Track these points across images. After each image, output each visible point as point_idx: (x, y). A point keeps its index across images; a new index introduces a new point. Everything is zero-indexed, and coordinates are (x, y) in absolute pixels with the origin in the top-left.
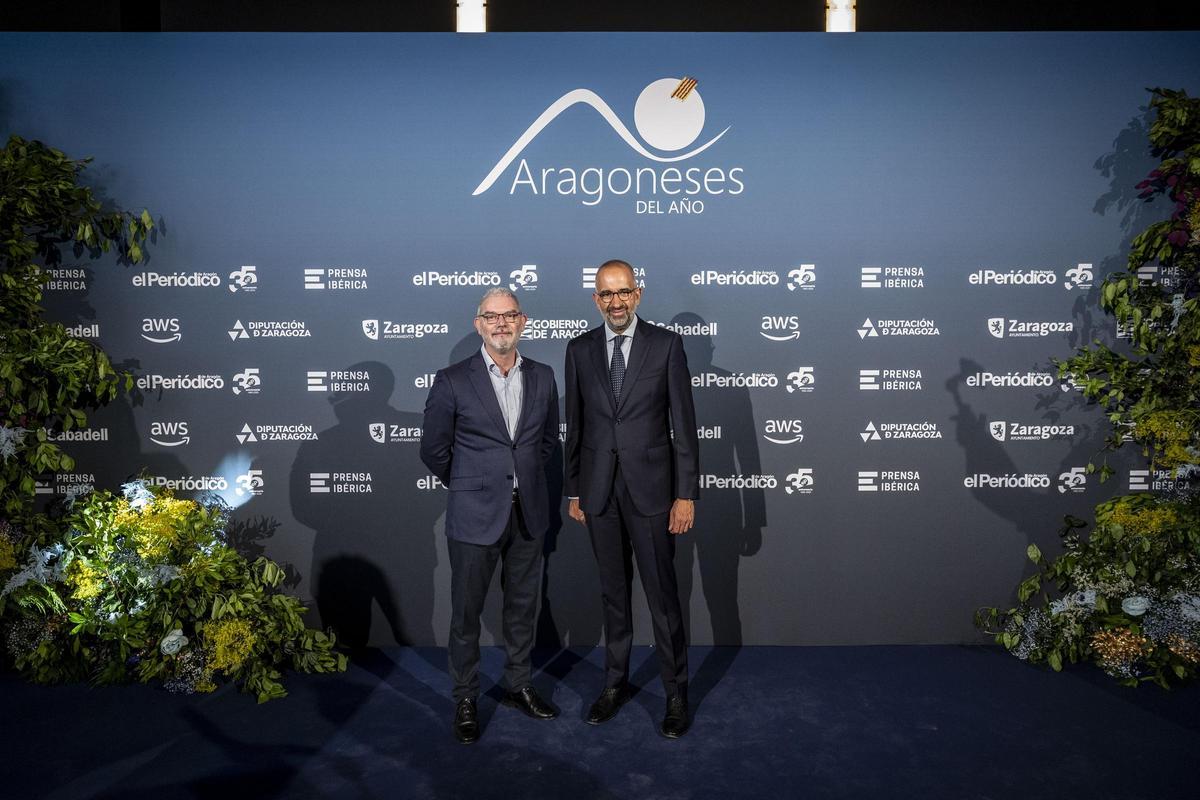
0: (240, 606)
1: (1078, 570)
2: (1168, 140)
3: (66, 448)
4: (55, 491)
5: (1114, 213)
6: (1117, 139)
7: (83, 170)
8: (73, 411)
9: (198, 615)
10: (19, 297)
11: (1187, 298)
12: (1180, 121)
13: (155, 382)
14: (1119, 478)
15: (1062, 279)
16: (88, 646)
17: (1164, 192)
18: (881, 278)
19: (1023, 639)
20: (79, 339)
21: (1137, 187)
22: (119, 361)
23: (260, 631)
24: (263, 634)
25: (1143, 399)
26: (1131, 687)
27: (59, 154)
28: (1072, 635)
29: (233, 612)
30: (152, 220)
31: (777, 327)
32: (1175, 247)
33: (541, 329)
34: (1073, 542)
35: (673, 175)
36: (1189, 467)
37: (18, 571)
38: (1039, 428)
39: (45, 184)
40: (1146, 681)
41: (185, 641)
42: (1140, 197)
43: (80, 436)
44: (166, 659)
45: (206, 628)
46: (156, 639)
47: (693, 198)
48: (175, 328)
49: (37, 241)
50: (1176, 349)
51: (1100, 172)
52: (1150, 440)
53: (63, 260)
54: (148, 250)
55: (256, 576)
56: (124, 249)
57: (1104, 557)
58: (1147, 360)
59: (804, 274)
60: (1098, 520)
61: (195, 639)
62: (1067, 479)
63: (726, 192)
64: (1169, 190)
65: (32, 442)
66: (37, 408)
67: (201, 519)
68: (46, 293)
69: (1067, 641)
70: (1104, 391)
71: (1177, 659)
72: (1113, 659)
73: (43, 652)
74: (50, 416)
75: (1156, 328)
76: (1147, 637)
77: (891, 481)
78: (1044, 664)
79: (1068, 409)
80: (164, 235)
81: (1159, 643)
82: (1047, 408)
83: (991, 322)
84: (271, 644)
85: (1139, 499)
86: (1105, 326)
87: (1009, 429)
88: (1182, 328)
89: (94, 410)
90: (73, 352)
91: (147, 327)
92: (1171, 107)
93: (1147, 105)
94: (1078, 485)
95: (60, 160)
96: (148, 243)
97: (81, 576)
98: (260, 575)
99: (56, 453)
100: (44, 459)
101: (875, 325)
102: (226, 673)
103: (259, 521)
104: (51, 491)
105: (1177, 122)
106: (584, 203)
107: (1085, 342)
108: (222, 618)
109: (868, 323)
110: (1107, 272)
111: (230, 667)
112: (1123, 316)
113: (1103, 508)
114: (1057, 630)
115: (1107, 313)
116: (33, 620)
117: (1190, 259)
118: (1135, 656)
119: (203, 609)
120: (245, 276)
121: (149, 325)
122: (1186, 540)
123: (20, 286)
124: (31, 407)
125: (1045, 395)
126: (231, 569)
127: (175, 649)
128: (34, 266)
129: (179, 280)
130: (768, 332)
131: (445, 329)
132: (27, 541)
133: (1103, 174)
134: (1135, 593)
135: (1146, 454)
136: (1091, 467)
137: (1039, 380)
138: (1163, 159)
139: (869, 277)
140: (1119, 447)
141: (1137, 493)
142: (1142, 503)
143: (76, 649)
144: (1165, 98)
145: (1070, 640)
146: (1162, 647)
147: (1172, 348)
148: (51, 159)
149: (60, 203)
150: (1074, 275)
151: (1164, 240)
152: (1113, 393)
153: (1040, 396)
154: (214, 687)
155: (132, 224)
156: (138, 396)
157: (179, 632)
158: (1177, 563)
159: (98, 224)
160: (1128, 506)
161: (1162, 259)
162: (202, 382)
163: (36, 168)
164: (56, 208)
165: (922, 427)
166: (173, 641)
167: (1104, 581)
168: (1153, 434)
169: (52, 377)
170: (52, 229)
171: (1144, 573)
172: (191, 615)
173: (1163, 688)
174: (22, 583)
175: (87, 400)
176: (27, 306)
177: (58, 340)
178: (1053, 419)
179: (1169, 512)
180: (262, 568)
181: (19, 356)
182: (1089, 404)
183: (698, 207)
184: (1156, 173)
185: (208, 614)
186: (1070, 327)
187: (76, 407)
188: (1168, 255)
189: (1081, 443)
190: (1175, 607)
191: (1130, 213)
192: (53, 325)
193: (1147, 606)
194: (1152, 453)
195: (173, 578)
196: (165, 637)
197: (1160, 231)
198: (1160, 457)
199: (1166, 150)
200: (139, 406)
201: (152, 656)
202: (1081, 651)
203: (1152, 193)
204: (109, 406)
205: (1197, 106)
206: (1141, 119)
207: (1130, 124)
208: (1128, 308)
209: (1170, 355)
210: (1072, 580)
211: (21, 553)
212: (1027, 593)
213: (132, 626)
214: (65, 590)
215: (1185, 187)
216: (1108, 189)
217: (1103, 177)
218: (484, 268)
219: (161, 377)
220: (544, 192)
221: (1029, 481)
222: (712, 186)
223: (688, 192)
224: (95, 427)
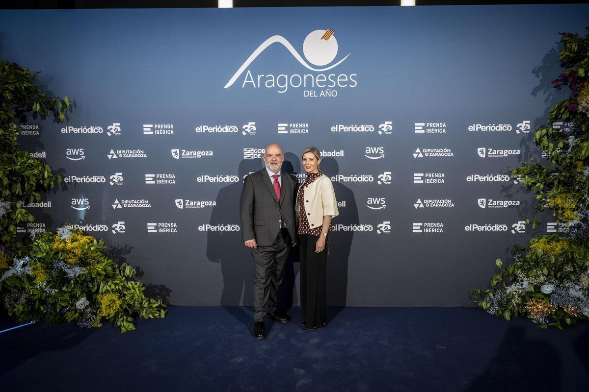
0: (113, 287)
1: (519, 272)
2: (568, 60)
3: (31, 211)
4: (27, 231)
5: (542, 96)
6: (543, 59)
7: (36, 77)
8: (34, 193)
9: (94, 291)
10: (6, 139)
11: (576, 138)
12: (574, 50)
13: (73, 179)
14: (542, 226)
15: (515, 128)
16: (42, 305)
17: (567, 85)
18: (424, 128)
19: (492, 305)
20: (36, 159)
21: (553, 83)
22: (55, 169)
23: (123, 298)
24: (125, 300)
25: (554, 188)
26: (544, 328)
27: (25, 69)
28: (516, 303)
29: (110, 289)
30: (70, 101)
31: (373, 152)
32: (571, 113)
33: (258, 153)
34: (519, 258)
35: (322, 78)
36: (575, 222)
37: (8, 269)
38: (502, 202)
39: (17, 84)
40: (551, 325)
41: (88, 303)
42: (555, 87)
43: (38, 205)
44: (78, 312)
45: (98, 297)
46: (74, 302)
47: (332, 89)
48: (82, 153)
49: (15, 111)
50: (571, 163)
51: (534, 75)
52: (556, 208)
53: (28, 120)
54: (68, 115)
55: (122, 272)
56: (57, 115)
57: (533, 265)
58: (557, 168)
59: (386, 126)
60: (531, 247)
61: (93, 302)
62: (516, 227)
63: (348, 86)
64: (569, 84)
65: (14, 208)
66: (16, 192)
67: (94, 245)
68: (19, 137)
69: (513, 306)
70: (534, 184)
71: (567, 315)
72: (536, 315)
73: (21, 308)
74: (23, 196)
75: (562, 153)
76: (553, 304)
77: (429, 228)
78: (502, 317)
79: (517, 192)
80: (76, 108)
81: (559, 307)
82: (506, 192)
83: (479, 149)
84: (129, 305)
85: (552, 237)
86: (536, 151)
87: (487, 202)
88: (574, 152)
89: (44, 193)
90: (32, 165)
91: (69, 153)
92: (570, 42)
93: (559, 42)
94: (521, 230)
95: (24, 73)
96: (68, 112)
97: (38, 271)
98: (124, 272)
99: (25, 213)
101: (422, 151)
102: (107, 318)
103: (123, 247)
104: (25, 231)
105: (572, 50)
106: (278, 92)
107: (526, 159)
108: (105, 292)
109: (418, 150)
110: (537, 124)
111: (109, 315)
112: (544, 147)
113: (534, 241)
114: (509, 301)
115: (537, 145)
116: (15, 292)
117: (578, 119)
118: (547, 314)
119: (96, 288)
120: (115, 128)
121: (70, 152)
122: (573, 257)
123: (6, 133)
124: (13, 191)
125: (505, 186)
126: (110, 269)
127: (83, 307)
128: (13, 124)
129: (83, 130)
130: (369, 155)
131: (211, 154)
132: (13, 255)
133: (536, 76)
134: (547, 283)
135: (554, 215)
136: (528, 221)
137: (503, 179)
138: (567, 68)
140: (542, 211)
141: (551, 234)
142: (552, 239)
143: (37, 307)
144: (568, 37)
145: (515, 305)
146: (560, 309)
147: (569, 162)
148: (20, 72)
149: (25, 93)
150: (521, 126)
151: (566, 109)
152: (538, 185)
153: (503, 186)
154: (101, 325)
155: (60, 103)
156: (65, 186)
157: (85, 299)
158: (568, 268)
159: (44, 103)
160: (546, 240)
161: (565, 118)
162: (95, 179)
163: (12, 77)
164: (24, 96)
165: (444, 201)
166: (82, 303)
167: (532, 277)
168: (558, 205)
169: (22, 177)
170: (23, 105)
171: (552, 273)
172: (90, 291)
173: (560, 329)
174: (10, 275)
175: (40, 188)
176: (10, 143)
177: (25, 159)
178: (509, 197)
179: (565, 243)
180: (125, 268)
181: (6, 167)
182: (527, 190)
183: (334, 93)
184: (563, 75)
185: (98, 290)
186: (518, 152)
187: (35, 191)
188: (568, 117)
189: (523, 209)
190: (567, 290)
191: (549, 95)
192: (23, 152)
193: (553, 289)
194: (557, 214)
195: (81, 273)
196: (78, 301)
197: (564, 105)
198: (561, 216)
199: (568, 64)
200: (65, 191)
201: (72, 310)
202: (520, 311)
203: (560, 86)
204: (52, 191)
205: (583, 41)
206: (556, 48)
207: (550, 51)
208: (547, 143)
209: (568, 166)
210: (517, 276)
211: (10, 261)
212: (495, 282)
213: (63, 296)
214: (31, 279)
215: (576, 82)
216: (539, 84)
217: (536, 78)
218: (230, 124)
219: (76, 177)
220: (259, 87)
221: (497, 228)
222: (341, 83)
223: (329, 86)
224: (45, 201)
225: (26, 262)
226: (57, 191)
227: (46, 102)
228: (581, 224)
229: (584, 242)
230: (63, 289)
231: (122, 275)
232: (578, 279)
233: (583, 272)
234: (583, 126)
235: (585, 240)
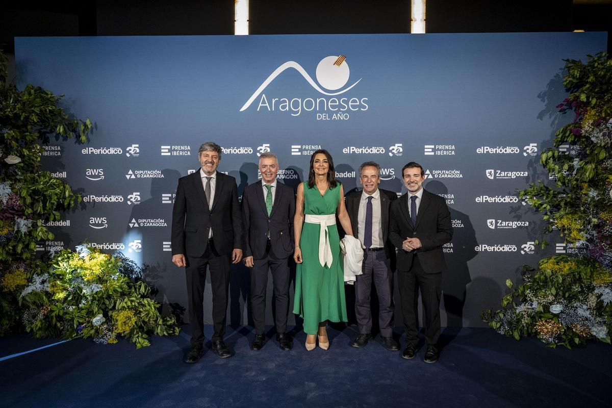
0: (129, 303)
2: (571, 85)
3: (50, 229)
4: (45, 249)
5: (547, 119)
6: (548, 84)
7: (60, 101)
8: (54, 212)
9: (110, 307)
10: (30, 159)
11: (580, 160)
12: (576, 76)
13: (91, 199)
14: (551, 247)
15: (522, 151)
16: (59, 321)
17: (572, 109)
18: (434, 150)
19: (502, 324)
20: (57, 179)
21: (557, 107)
22: (75, 188)
23: (138, 315)
24: (140, 317)
25: (562, 209)
26: (553, 348)
27: (49, 93)
28: (525, 323)
29: (126, 306)
30: (91, 123)
31: (384, 174)
32: (576, 136)
34: (528, 278)
35: (334, 101)
36: (581, 242)
37: (28, 286)
38: (511, 222)
39: (42, 107)
40: (560, 345)
41: (104, 320)
42: (560, 111)
43: (58, 224)
44: (95, 328)
45: (114, 314)
46: (91, 318)
47: (344, 112)
48: (101, 173)
49: (39, 133)
50: (577, 185)
51: (540, 99)
52: (564, 229)
53: (50, 141)
54: (89, 137)
55: (137, 289)
56: (78, 137)
57: (542, 285)
58: (564, 190)
59: (397, 148)
61: (109, 319)
62: (525, 247)
63: (360, 109)
64: (574, 108)
65: (35, 226)
66: (37, 211)
67: (112, 263)
68: (42, 157)
69: (523, 326)
70: (541, 205)
71: (576, 335)
72: (546, 334)
73: (39, 324)
74: (44, 214)
75: (569, 175)
76: (562, 324)
78: (512, 337)
79: (526, 213)
80: (97, 130)
82: (515, 213)
83: (487, 171)
84: (144, 322)
85: (561, 257)
86: (543, 174)
87: (497, 223)
88: (579, 174)
89: (64, 212)
90: (54, 184)
92: (573, 69)
93: (563, 67)
94: (531, 251)
95: (49, 96)
96: (89, 134)
97: (56, 288)
98: (139, 289)
99: (46, 231)
100: (40, 233)
101: (431, 173)
102: (123, 335)
104: (43, 249)
105: (575, 76)
106: (292, 115)
107: (534, 181)
108: (121, 309)
109: (428, 172)
110: (544, 147)
111: (124, 332)
112: (550, 169)
113: (543, 262)
114: (519, 321)
115: (544, 167)
116: (34, 309)
117: (583, 142)
118: (556, 333)
119: (112, 305)
120: (134, 149)
121: (89, 172)
122: (580, 278)
123: (31, 154)
124: (35, 210)
125: (514, 207)
126: (125, 286)
127: (99, 323)
128: (37, 145)
129: (103, 151)
132: (32, 272)
133: (542, 100)
134: (556, 303)
135: (562, 235)
136: (537, 242)
137: (511, 200)
138: (572, 93)
139: (428, 150)
140: (551, 232)
141: (560, 254)
142: (561, 259)
143: (54, 323)
144: (572, 63)
145: (525, 325)
146: (569, 328)
147: (575, 184)
148: (45, 95)
149: (49, 116)
150: (528, 149)
151: (571, 132)
152: (544, 206)
153: (511, 207)
154: (117, 341)
155: (82, 125)
156: (84, 205)
157: (101, 315)
158: (576, 288)
159: (66, 124)
160: (555, 261)
161: (570, 141)
162: (113, 199)
163: (38, 100)
164: (47, 118)
165: (454, 222)
166: (98, 319)
167: (541, 297)
168: (564, 226)
169: (44, 196)
170: (46, 127)
171: (561, 293)
172: (107, 307)
173: (568, 348)
174: (30, 291)
175: (60, 207)
176: (33, 163)
177: (47, 179)
178: (518, 218)
179: (573, 264)
180: (140, 286)
181: (30, 186)
182: (536, 211)
183: (346, 117)
184: (567, 100)
185: (114, 307)
186: (526, 174)
187: (55, 210)
188: (573, 140)
189: (532, 230)
190: (575, 310)
191: (555, 119)
192: (45, 172)
193: (562, 309)
194: (565, 235)
195: (98, 290)
196: (94, 317)
197: (568, 128)
198: (568, 237)
199: (572, 89)
200: (84, 210)
201: (88, 326)
202: (530, 331)
203: (566, 110)
204: (71, 210)
205: (584, 68)
206: (560, 74)
207: (555, 77)
208: (553, 165)
209: (574, 188)
210: (526, 296)
211: (29, 277)
212: (505, 303)
213: (79, 312)
214: (49, 295)
215: (580, 107)
216: (544, 108)
217: (542, 102)
218: (245, 145)
219: (94, 196)
220: (273, 110)
221: (506, 248)
222: (353, 107)
223: (341, 109)
224: (64, 220)
225: (45, 279)
226: (77, 210)
227: (69, 124)
228: (588, 244)
229: (591, 262)
230: (80, 306)
231: (138, 293)
232: (586, 299)
233: (591, 292)
234: (587, 148)
235: (592, 260)
